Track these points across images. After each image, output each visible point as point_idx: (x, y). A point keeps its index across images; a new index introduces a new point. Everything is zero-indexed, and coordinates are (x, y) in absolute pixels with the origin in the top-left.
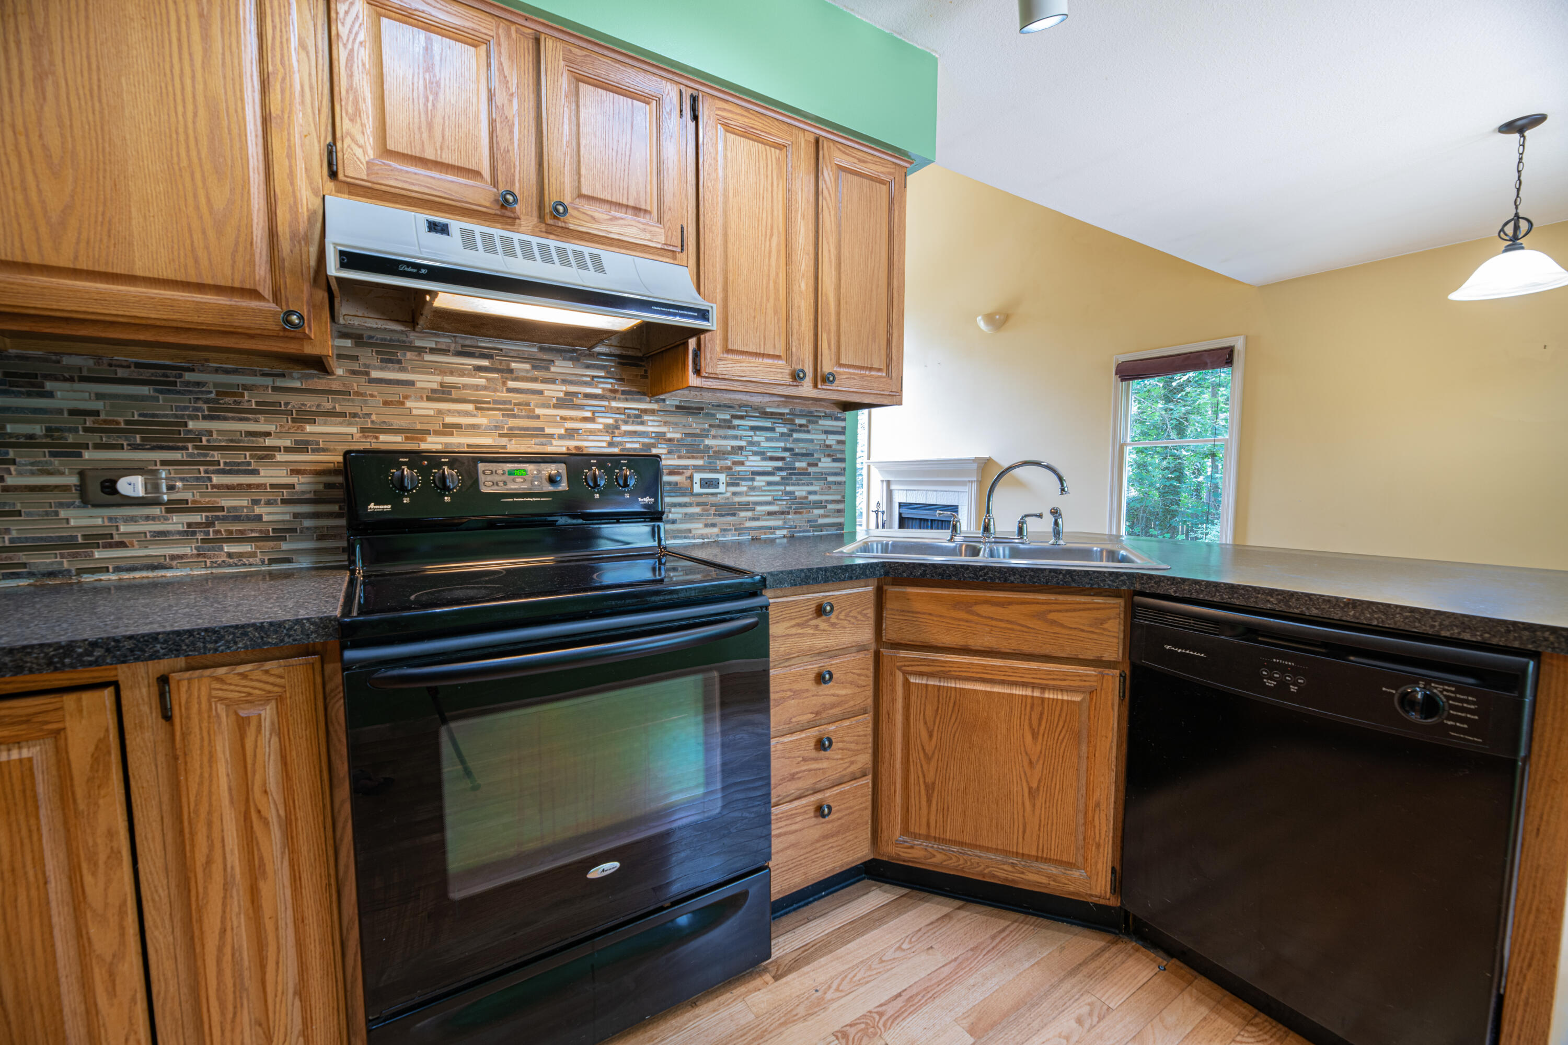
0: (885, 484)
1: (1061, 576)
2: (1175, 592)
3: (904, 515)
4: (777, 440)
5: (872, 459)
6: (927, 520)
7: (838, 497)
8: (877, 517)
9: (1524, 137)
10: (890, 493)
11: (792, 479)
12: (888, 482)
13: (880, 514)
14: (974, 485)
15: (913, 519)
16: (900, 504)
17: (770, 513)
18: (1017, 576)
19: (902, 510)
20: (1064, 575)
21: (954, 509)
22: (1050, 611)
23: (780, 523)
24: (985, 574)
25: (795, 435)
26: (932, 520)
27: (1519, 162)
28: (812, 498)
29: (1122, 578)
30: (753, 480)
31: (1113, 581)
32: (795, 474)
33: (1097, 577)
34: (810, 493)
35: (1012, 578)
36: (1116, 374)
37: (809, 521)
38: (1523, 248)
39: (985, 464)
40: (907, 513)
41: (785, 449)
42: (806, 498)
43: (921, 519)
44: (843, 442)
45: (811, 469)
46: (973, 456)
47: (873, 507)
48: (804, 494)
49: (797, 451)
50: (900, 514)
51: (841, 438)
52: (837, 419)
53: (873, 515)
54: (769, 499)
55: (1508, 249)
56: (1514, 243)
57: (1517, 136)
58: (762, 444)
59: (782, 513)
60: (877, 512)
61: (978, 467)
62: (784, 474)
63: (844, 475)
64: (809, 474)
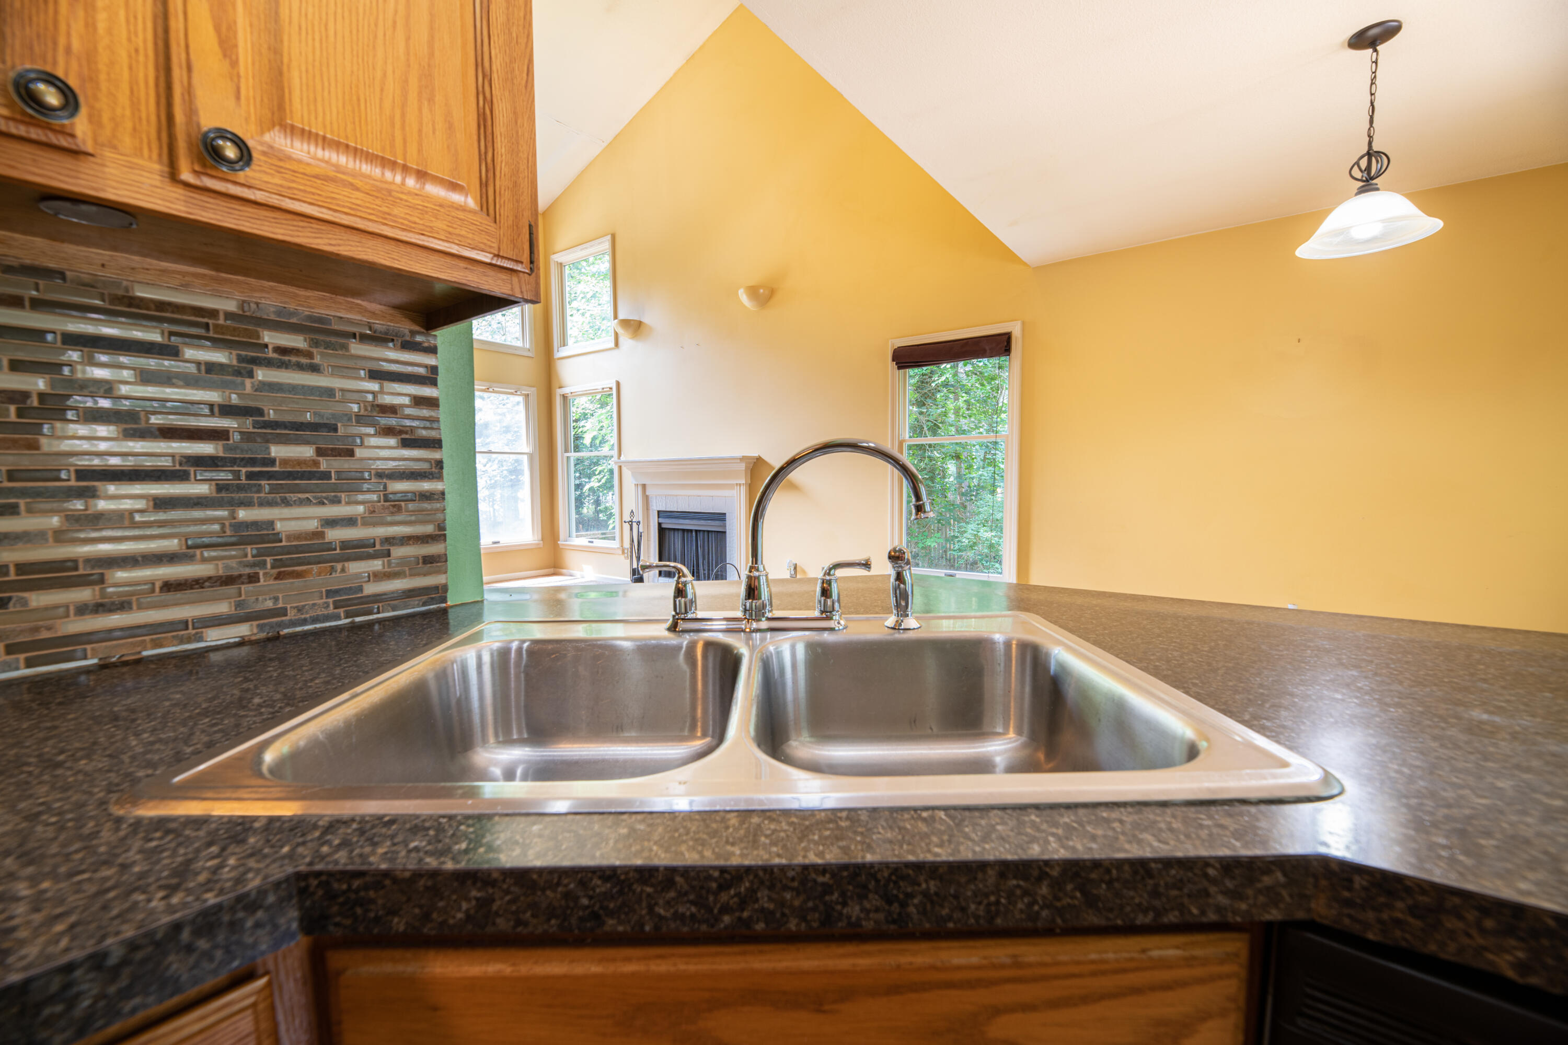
0: (640, 489)
1: (1044, 890)
2: (1522, 967)
3: (664, 526)
4: (189, 381)
5: (622, 458)
6: (691, 531)
7: (429, 529)
8: (631, 529)
9: (1375, 50)
10: (646, 499)
11: (259, 489)
12: (644, 486)
13: (635, 525)
14: (743, 489)
15: (674, 530)
16: (659, 512)
17: (169, 586)
18: (875, 900)
19: (661, 520)
20: (1057, 885)
21: (721, 517)
22: (997, 1011)
23: (223, 608)
24: (743, 904)
25: (261, 374)
26: (696, 531)
27: (1372, 84)
28: (335, 535)
29: (1267, 880)
30: (89, 494)
31: (1236, 895)
32: (270, 476)
33: (1179, 884)
34: (332, 523)
35: (854, 910)
36: (893, 360)
37: (330, 593)
38: (1378, 189)
39: (756, 465)
40: (668, 524)
41: (226, 410)
42: (319, 535)
43: (683, 530)
44: (432, 403)
45: (324, 464)
46: (739, 454)
47: (627, 517)
48: (313, 525)
49: (271, 415)
50: (660, 524)
51: (427, 391)
52: (409, 346)
53: (626, 527)
54: (173, 544)
55: (1361, 191)
56: (1368, 183)
57: (1371, 50)
58: (124, 390)
59: (228, 580)
60: (631, 523)
61: (747, 468)
62: (224, 476)
63: (439, 477)
64: (326, 475)
